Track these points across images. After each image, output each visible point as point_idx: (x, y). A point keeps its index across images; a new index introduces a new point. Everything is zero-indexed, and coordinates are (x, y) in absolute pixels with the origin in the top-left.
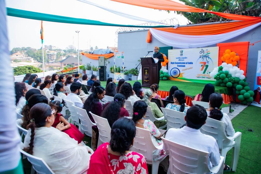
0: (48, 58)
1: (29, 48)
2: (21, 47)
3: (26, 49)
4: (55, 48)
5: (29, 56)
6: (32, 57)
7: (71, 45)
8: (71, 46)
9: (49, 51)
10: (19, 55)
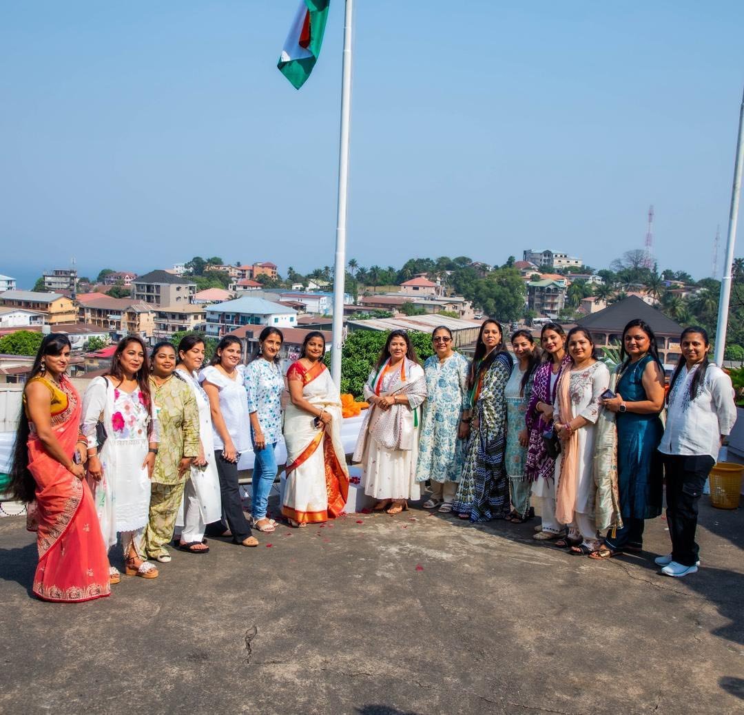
0: (531, 302)
1: (463, 260)
2: (434, 258)
3: (450, 266)
4: (565, 264)
5: (458, 292)
6: (467, 298)
7: (638, 251)
8: (636, 257)
9: (540, 274)
10: (424, 287)
